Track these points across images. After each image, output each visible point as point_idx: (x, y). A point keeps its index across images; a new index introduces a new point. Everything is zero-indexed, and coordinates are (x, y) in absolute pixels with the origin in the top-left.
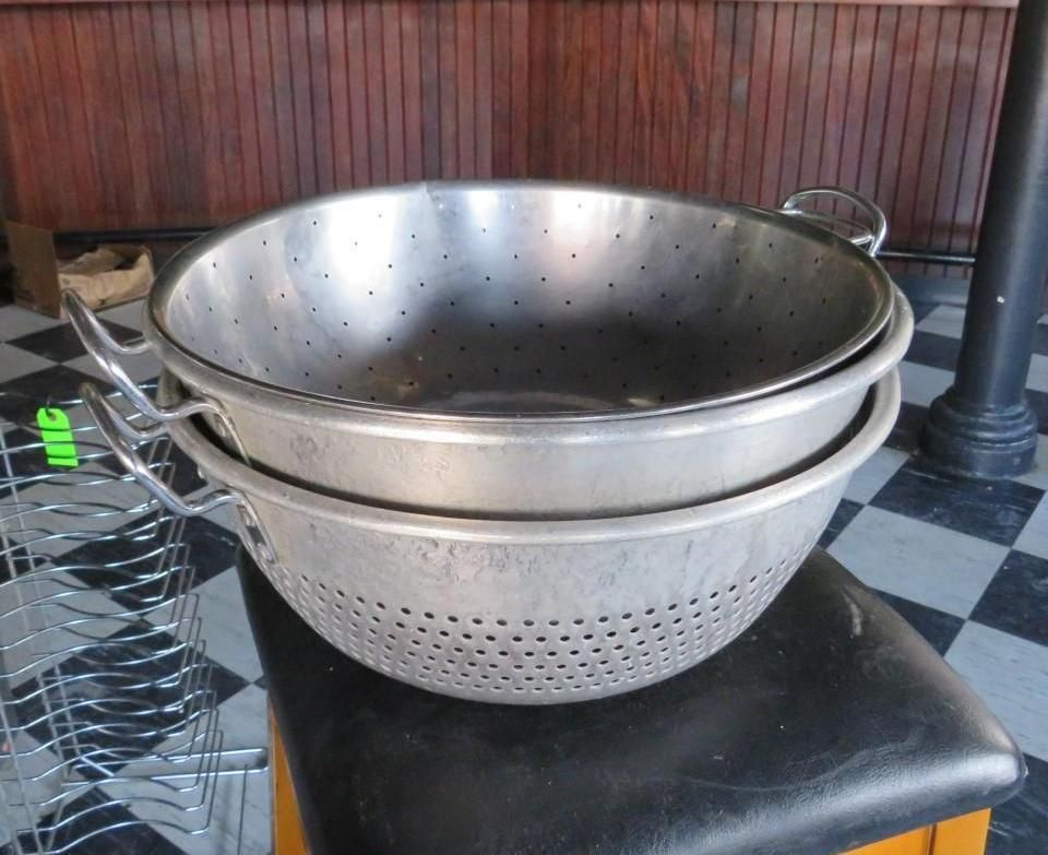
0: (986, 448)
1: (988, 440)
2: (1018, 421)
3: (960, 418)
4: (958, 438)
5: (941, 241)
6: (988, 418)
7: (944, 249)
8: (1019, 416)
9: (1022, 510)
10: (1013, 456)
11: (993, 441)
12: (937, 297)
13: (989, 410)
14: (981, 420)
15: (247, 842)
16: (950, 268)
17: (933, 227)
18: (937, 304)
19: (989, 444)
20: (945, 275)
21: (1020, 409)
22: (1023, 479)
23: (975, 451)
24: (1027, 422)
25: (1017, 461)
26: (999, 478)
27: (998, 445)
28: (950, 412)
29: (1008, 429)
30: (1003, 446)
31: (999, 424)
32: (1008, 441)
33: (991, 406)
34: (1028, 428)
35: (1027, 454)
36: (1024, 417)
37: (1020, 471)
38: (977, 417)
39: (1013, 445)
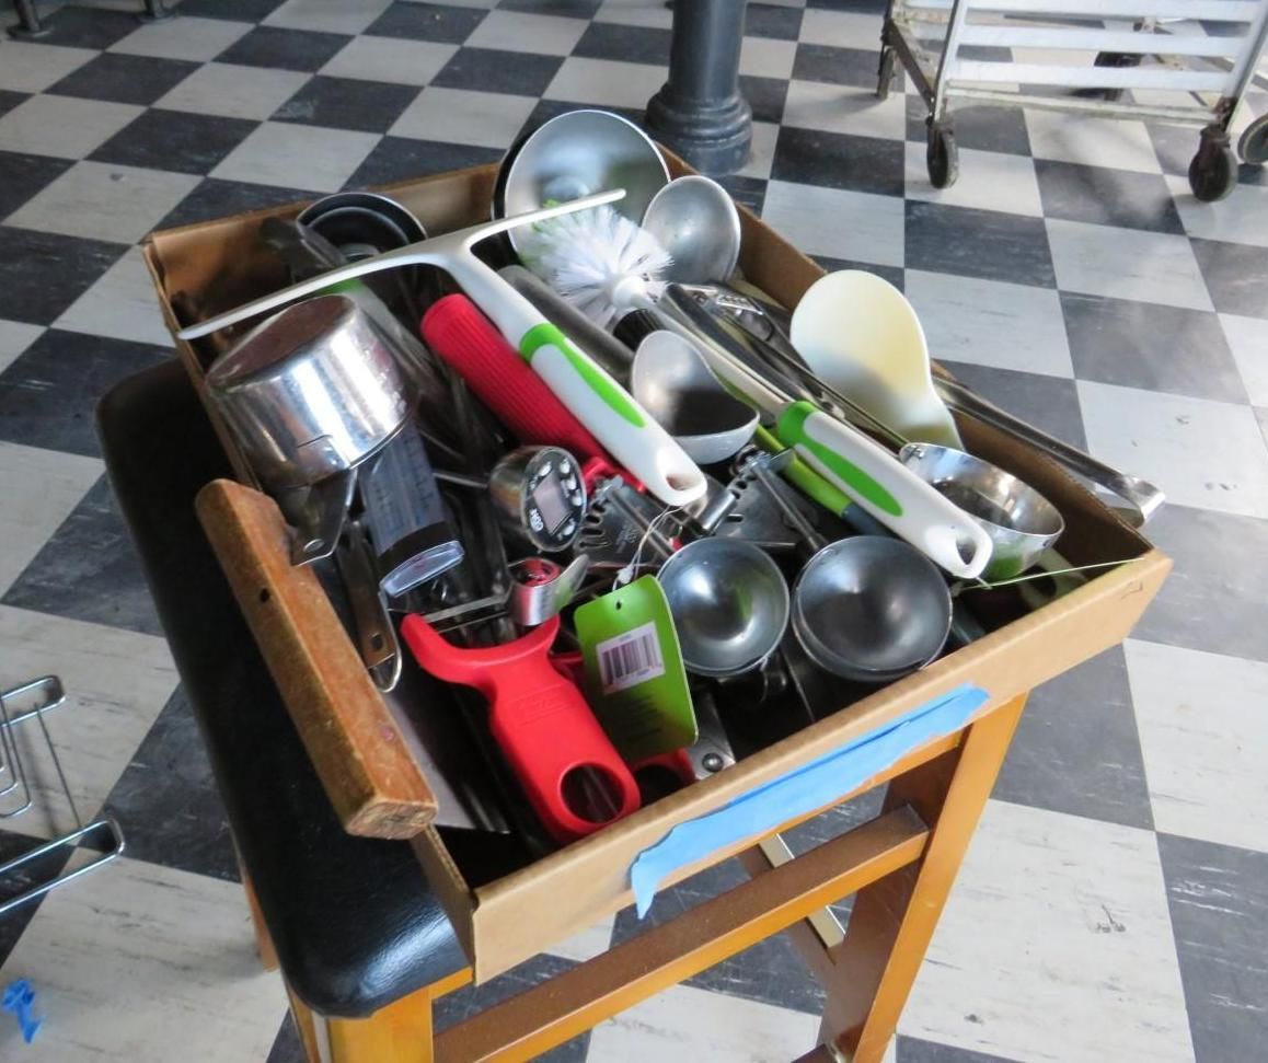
0: (710, 146)
1: (710, 138)
2: (736, 112)
3: (682, 118)
4: (681, 140)
6: (705, 114)
8: (735, 107)
9: (753, 204)
10: (735, 150)
11: (714, 138)
13: (707, 106)
14: (702, 117)
19: (711, 141)
21: (734, 100)
22: (745, 172)
23: (700, 150)
24: (743, 112)
25: (738, 154)
27: (720, 141)
28: (670, 113)
29: (727, 122)
30: (725, 140)
31: (720, 118)
32: (728, 135)
33: (708, 100)
34: (744, 118)
35: (745, 146)
36: (740, 108)
37: (741, 164)
38: (699, 113)
39: (733, 138)
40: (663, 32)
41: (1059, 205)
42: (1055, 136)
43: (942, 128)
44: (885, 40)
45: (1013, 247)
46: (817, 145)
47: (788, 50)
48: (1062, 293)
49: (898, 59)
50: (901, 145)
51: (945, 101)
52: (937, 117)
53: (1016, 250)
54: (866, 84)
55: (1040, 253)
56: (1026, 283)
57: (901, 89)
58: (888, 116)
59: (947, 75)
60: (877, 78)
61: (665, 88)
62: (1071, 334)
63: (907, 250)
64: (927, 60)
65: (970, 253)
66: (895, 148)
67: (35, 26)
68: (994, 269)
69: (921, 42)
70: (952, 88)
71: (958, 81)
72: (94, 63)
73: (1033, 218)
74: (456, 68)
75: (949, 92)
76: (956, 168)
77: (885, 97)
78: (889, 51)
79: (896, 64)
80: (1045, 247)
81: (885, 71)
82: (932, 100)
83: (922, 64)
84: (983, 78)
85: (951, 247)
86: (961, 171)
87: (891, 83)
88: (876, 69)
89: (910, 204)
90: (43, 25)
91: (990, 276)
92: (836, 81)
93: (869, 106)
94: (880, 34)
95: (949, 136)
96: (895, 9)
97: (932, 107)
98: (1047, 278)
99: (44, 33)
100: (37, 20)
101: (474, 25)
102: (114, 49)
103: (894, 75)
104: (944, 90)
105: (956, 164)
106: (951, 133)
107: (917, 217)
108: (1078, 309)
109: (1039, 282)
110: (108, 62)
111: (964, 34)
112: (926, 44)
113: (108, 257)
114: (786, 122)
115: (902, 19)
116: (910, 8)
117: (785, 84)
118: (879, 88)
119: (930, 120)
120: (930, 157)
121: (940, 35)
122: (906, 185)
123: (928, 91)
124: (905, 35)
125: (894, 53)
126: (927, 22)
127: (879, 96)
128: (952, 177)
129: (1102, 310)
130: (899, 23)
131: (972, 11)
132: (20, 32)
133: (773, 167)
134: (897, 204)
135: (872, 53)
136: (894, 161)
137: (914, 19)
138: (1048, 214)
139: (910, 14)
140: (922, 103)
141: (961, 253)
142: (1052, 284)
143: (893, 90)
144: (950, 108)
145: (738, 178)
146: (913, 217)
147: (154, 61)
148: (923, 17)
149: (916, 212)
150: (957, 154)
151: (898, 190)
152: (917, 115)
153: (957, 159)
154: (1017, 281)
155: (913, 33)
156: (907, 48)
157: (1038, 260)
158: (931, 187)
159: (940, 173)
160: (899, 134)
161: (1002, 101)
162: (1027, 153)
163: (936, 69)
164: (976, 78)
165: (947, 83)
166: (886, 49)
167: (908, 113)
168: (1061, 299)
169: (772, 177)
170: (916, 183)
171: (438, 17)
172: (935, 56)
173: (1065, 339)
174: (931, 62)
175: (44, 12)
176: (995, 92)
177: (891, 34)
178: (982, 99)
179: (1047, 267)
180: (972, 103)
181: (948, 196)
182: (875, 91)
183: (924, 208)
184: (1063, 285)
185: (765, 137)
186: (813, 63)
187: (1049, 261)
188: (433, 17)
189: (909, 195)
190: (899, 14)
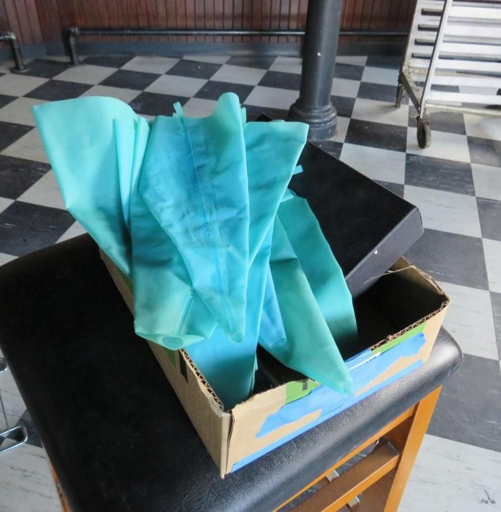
0: (318, 127)
1: (317, 123)
2: (329, 112)
3: (305, 114)
5: (275, 24)
6: (315, 113)
7: (277, 28)
8: (329, 110)
10: (328, 129)
11: (319, 124)
12: (275, 53)
13: (317, 109)
14: (313, 114)
15: (8, 412)
16: (281, 38)
17: (271, 17)
18: (276, 56)
19: (318, 125)
20: (278, 41)
21: (329, 106)
22: (333, 139)
23: (312, 129)
24: (333, 112)
25: (330, 131)
26: (323, 140)
27: (322, 125)
28: (299, 112)
29: (325, 117)
30: (324, 125)
31: (322, 115)
32: (326, 122)
33: (317, 107)
34: (333, 115)
35: (334, 127)
36: (331, 110)
37: (331, 135)
38: (312, 112)
39: (328, 124)
40: (298, 75)
41: (477, 157)
42: (478, 126)
43: (424, 122)
44: (400, 81)
45: (456, 176)
46: (367, 128)
47: (356, 84)
48: (477, 198)
49: (405, 90)
50: (406, 128)
51: (425, 109)
52: (421, 116)
53: (457, 178)
54: (391, 101)
55: (468, 180)
56: (461, 193)
57: (407, 103)
58: (400, 116)
59: (426, 98)
60: (395, 98)
61: (298, 101)
62: (481, 217)
63: (406, 176)
64: (418, 91)
65: (435, 178)
66: (403, 130)
67: (22, 67)
68: (446, 186)
69: (416, 83)
70: (428, 103)
71: (432, 100)
72: (45, 84)
73: (465, 163)
74: (205, 90)
75: (427, 105)
76: (430, 140)
77: (399, 106)
78: (401, 86)
79: (404, 92)
80: (471, 177)
81: (399, 95)
82: (419, 109)
83: (415, 93)
84: (443, 100)
85: (426, 175)
86: (432, 141)
87: (402, 100)
88: (396, 94)
89: (408, 156)
90: (26, 67)
91: (443, 189)
92: (377, 99)
93: (392, 111)
94: (397, 79)
95: (427, 125)
96: (404, 68)
97: (419, 112)
98: (471, 190)
99: (25, 71)
100: (23, 64)
101: (214, 72)
102: (56, 78)
103: (403, 97)
104: (424, 105)
105: (430, 138)
106: (428, 124)
107: (412, 161)
108: (484, 205)
109: (467, 193)
110: (52, 84)
111: (434, 80)
112: (419, 83)
113: (44, 170)
114: (354, 117)
115: (407, 72)
116: (412, 67)
117: (354, 100)
118: (397, 103)
119: (418, 118)
120: (418, 135)
121: (424, 80)
122: (407, 147)
123: (418, 105)
124: (408, 79)
125: (403, 87)
126: (419, 74)
127: (397, 106)
128: (428, 144)
129: (496, 206)
130: (406, 74)
131: (437, 70)
132: (15, 70)
133: (346, 137)
134: (402, 155)
135: (394, 87)
136: (402, 136)
137: (412, 72)
138: (472, 161)
139: (411, 70)
140: (415, 110)
141: (431, 179)
142: (473, 194)
143: (403, 103)
144: (427, 113)
145: (330, 142)
146: (409, 162)
147: (72, 84)
148: (417, 71)
149: (411, 159)
150: (430, 133)
151: (404, 150)
152: (413, 115)
153: (430, 135)
154: (457, 192)
155: (412, 78)
156: (409, 85)
157: (468, 183)
158: (418, 148)
159: (422, 141)
160: (405, 123)
161: (451, 110)
162: (464, 133)
163: (421, 95)
164: (439, 99)
165: (426, 102)
166: (400, 85)
167: (409, 114)
168: (477, 201)
169: (345, 142)
170: (412, 146)
171: (199, 67)
172: (421, 89)
173: (478, 219)
174: (420, 91)
175: (26, 62)
176: (448, 106)
177: (402, 79)
178: (442, 109)
179: (471, 186)
180: (438, 111)
181: (426, 152)
182: (395, 104)
183: (415, 157)
184: (478, 194)
185: (343, 124)
186: (368, 91)
187: (472, 183)
188: (197, 67)
189: (408, 152)
190: (406, 70)
